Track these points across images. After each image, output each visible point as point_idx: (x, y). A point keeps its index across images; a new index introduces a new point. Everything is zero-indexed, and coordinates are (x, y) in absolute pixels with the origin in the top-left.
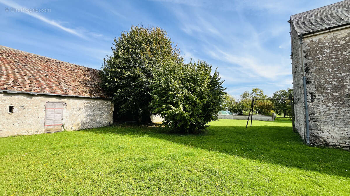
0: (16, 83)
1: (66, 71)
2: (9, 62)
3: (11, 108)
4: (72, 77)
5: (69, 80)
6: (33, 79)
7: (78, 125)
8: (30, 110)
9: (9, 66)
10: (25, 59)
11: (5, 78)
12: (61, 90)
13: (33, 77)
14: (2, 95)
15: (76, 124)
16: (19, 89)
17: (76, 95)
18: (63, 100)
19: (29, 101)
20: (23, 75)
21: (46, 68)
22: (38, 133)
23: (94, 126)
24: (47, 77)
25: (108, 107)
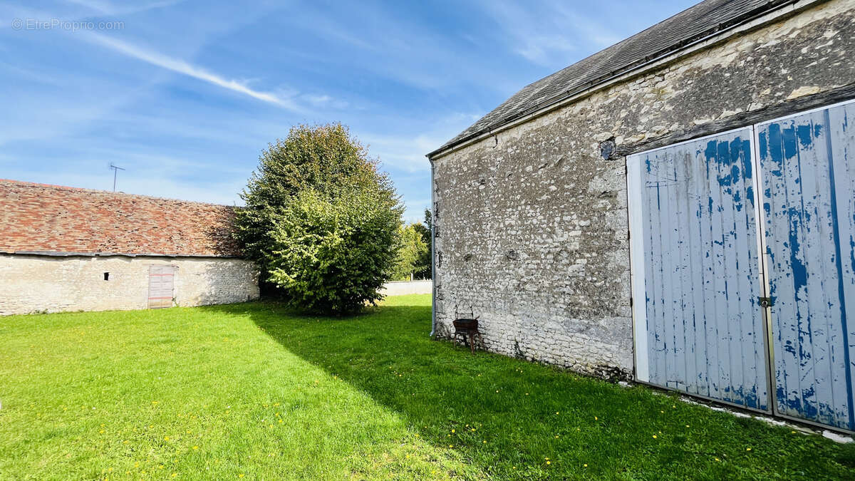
0: (112, 243)
1: (187, 217)
2: (110, 214)
3: (106, 276)
4: (194, 226)
5: (189, 231)
6: (135, 234)
7: (197, 299)
8: (129, 277)
9: (107, 220)
10: (131, 205)
11: (100, 237)
12: (169, 248)
13: (137, 232)
14: (95, 259)
15: (194, 297)
16: (115, 250)
17: (191, 254)
18: (173, 262)
19: (127, 265)
20: (123, 231)
21: (158, 216)
22: (141, 309)
23: (223, 300)
24: (156, 229)
25: (249, 270)
